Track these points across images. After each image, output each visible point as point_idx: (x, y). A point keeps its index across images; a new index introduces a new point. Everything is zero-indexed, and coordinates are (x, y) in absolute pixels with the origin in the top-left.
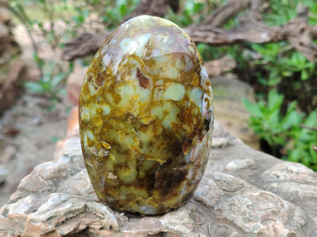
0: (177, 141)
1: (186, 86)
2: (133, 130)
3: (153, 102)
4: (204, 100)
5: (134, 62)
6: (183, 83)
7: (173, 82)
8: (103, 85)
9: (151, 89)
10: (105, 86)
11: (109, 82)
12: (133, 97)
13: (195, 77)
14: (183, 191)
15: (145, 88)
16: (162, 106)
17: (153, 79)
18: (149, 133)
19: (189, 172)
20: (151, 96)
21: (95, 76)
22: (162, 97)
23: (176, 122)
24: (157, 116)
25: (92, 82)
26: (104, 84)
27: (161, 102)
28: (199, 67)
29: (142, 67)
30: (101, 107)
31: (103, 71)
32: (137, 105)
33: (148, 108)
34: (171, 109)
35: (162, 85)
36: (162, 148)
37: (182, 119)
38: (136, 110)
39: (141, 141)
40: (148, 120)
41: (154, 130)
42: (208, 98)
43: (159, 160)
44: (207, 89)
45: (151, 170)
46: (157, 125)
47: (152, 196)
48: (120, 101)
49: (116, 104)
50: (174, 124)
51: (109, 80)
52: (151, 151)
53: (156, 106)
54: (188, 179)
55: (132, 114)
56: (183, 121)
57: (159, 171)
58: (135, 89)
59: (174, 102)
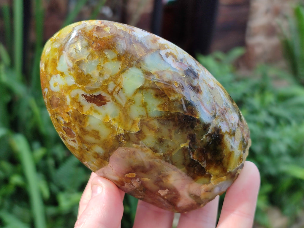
0: (179, 116)
1: (136, 65)
2: (134, 145)
3: (124, 108)
4: (165, 58)
5: (74, 92)
6: (131, 66)
7: (121, 74)
8: (75, 135)
9: (110, 99)
10: (77, 133)
11: (76, 127)
12: (105, 120)
13: (136, 49)
14: (232, 145)
15: (105, 103)
16: (134, 103)
17: (104, 90)
18: (149, 134)
19: (220, 127)
20: (116, 105)
21: (63, 133)
22: (126, 96)
23: (161, 103)
24: (140, 115)
25: (67, 139)
26: (74, 133)
27: (131, 101)
28: (130, 36)
29: (84, 90)
30: (93, 152)
31: (63, 123)
32: (115, 124)
33: (125, 116)
34: (144, 97)
35: (115, 87)
36: (173, 135)
37: (163, 95)
38: (118, 129)
39: (150, 147)
40: (136, 126)
41: (151, 128)
42: (168, 52)
43: (182, 146)
44: (158, 45)
45: (185, 159)
46: (148, 122)
47: (212, 175)
48: (100, 134)
49: (100, 139)
50: (161, 106)
51: (74, 126)
52: (168, 146)
53: (130, 109)
54: (226, 132)
55: (119, 134)
56: (166, 95)
57: (193, 153)
58: (99, 113)
59: (141, 89)
